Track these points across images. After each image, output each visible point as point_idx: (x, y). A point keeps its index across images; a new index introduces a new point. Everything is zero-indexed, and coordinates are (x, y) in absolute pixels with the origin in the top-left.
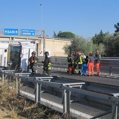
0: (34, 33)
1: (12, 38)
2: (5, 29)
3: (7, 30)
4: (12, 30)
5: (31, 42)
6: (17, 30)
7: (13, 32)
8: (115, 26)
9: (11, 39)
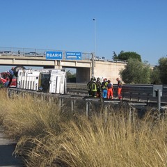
1: (58, 61)
2: (47, 53)
3: (49, 53)
4: (55, 53)
6: (61, 53)
7: (56, 55)
9: (56, 62)
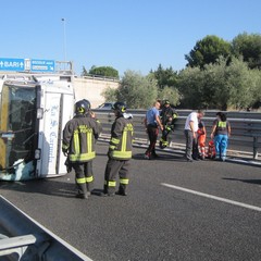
0: (53, 66)
3: (4, 60)
4: (12, 60)
5: (61, 78)
6: (23, 61)
7: (15, 64)
8: (187, 57)
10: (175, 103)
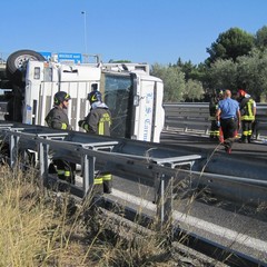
6: (50, 54)
10: (198, 97)
